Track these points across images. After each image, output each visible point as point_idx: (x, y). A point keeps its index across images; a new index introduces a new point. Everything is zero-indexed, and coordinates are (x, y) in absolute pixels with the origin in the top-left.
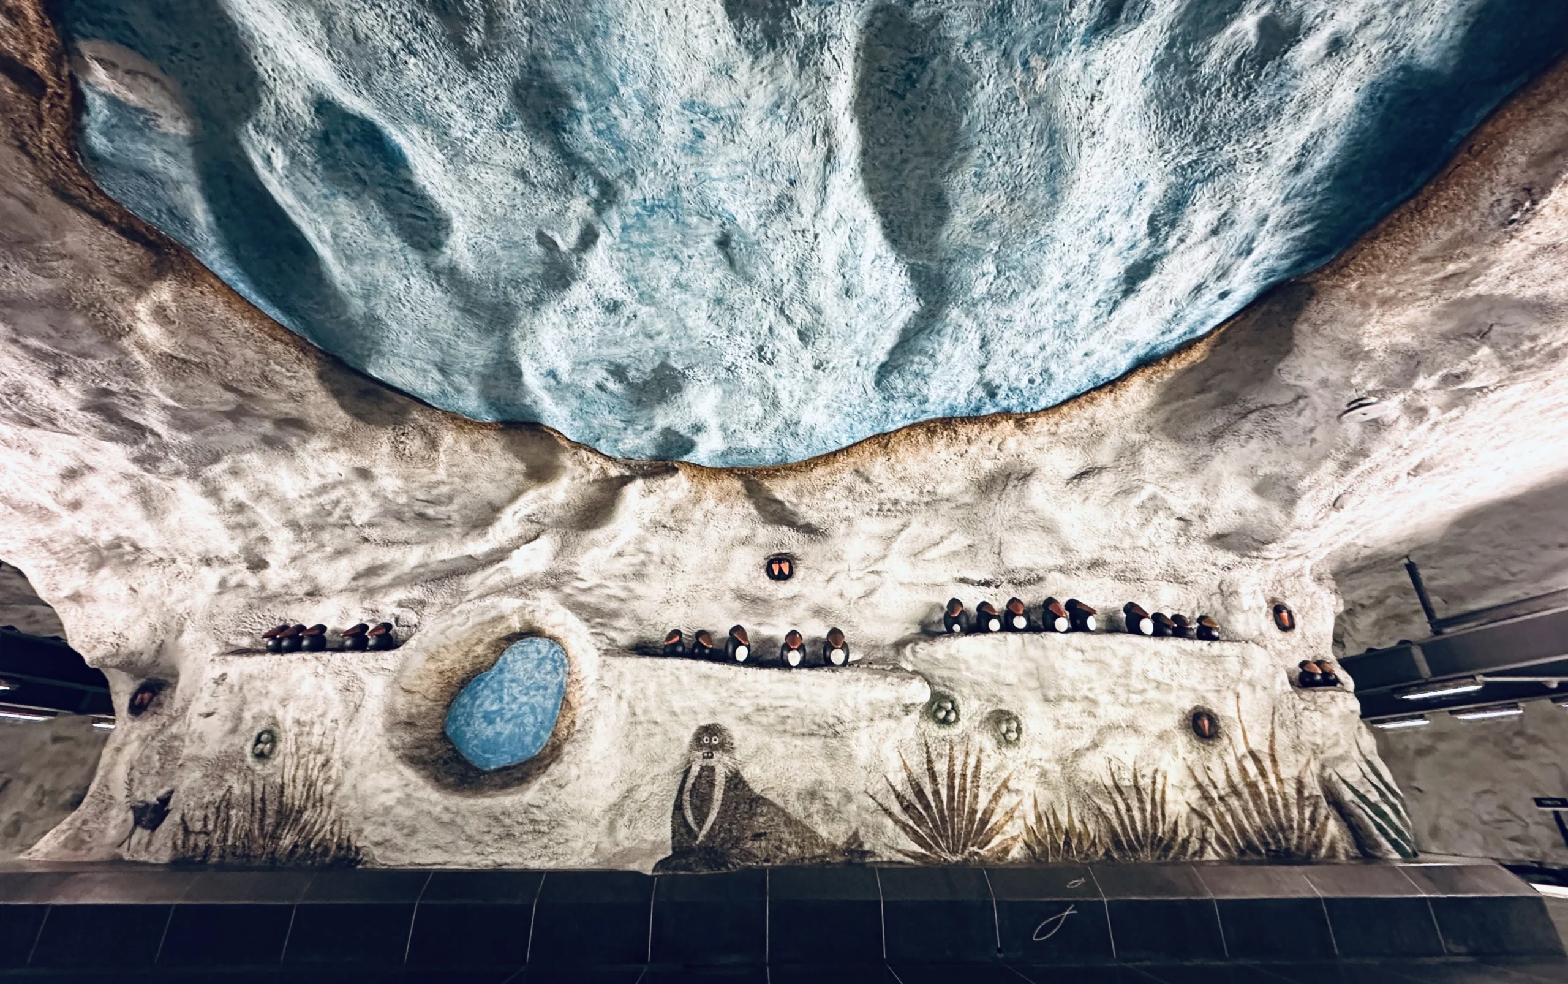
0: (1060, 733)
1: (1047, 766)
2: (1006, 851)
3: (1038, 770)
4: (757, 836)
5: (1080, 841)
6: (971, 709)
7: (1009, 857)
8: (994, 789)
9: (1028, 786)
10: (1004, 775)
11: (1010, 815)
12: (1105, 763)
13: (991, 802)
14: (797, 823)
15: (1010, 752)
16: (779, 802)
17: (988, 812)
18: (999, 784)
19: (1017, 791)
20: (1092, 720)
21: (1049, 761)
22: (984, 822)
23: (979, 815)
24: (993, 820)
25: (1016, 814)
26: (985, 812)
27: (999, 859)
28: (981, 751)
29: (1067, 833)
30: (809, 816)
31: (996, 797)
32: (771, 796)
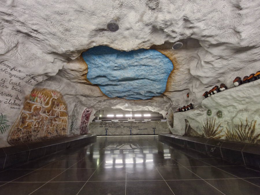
0: (230, 114)
1: (229, 121)
2: (220, 138)
3: (227, 122)
4: (191, 133)
5: (235, 137)
6: (214, 112)
7: (221, 139)
8: (217, 126)
9: (225, 126)
10: (219, 123)
11: (221, 131)
12: (239, 120)
13: (217, 129)
14: (196, 131)
15: (221, 119)
16: (193, 129)
17: (216, 131)
18: (218, 125)
19: (222, 127)
20: (236, 110)
21: (229, 120)
22: (215, 132)
23: (214, 131)
24: (217, 132)
25: (222, 131)
26: (215, 130)
27: (218, 139)
28: (215, 119)
29: (232, 135)
30: (197, 131)
31: (218, 127)
32: (193, 128)
